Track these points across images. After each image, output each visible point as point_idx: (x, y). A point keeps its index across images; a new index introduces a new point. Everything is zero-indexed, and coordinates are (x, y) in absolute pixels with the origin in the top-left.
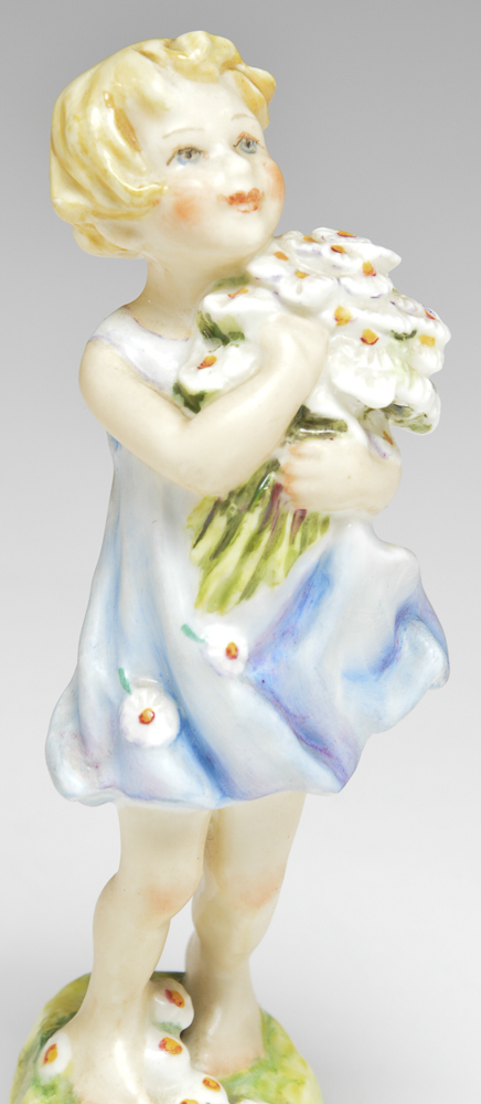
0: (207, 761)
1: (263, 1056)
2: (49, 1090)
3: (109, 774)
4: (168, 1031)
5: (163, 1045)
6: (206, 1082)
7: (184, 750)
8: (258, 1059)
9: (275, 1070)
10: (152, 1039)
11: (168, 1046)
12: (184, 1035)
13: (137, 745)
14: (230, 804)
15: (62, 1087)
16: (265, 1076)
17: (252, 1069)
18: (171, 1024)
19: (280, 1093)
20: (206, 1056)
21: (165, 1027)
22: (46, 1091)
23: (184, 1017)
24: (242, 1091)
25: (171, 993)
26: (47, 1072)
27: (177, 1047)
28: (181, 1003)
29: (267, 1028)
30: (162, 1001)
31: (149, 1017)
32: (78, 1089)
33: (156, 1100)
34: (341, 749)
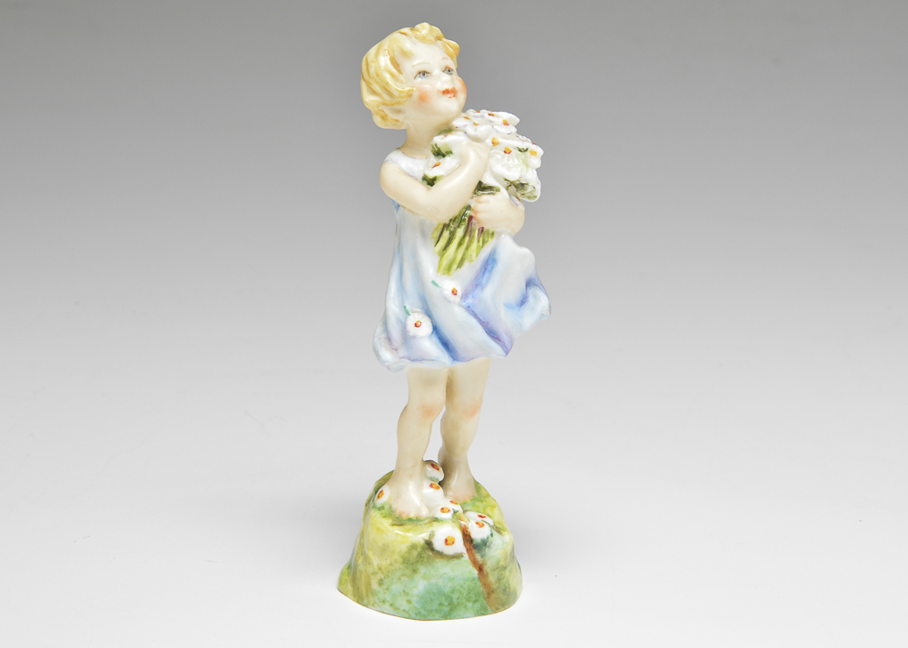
0: (446, 344)
1: (476, 495)
2: (381, 508)
3: (402, 352)
4: (433, 480)
5: (431, 486)
7: (435, 339)
8: (474, 496)
9: (482, 502)
10: (427, 484)
11: (434, 486)
12: (441, 483)
13: (414, 337)
14: (458, 365)
15: (386, 507)
16: (477, 503)
18: (434, 478)
19: (485, 510)
20: (450, 493)
21: (431, 479)
22: (379, 509)
23: (440, 475)
24: (468, 508)
25: (433, 465)
26: (379, 502)
27: (438, 488)
28: (438, 469)
29: (477, 486)
30: (429, 469)
31: (424, 475)
32: (394, 507)
33: (430, 509)
34: (505, 338)
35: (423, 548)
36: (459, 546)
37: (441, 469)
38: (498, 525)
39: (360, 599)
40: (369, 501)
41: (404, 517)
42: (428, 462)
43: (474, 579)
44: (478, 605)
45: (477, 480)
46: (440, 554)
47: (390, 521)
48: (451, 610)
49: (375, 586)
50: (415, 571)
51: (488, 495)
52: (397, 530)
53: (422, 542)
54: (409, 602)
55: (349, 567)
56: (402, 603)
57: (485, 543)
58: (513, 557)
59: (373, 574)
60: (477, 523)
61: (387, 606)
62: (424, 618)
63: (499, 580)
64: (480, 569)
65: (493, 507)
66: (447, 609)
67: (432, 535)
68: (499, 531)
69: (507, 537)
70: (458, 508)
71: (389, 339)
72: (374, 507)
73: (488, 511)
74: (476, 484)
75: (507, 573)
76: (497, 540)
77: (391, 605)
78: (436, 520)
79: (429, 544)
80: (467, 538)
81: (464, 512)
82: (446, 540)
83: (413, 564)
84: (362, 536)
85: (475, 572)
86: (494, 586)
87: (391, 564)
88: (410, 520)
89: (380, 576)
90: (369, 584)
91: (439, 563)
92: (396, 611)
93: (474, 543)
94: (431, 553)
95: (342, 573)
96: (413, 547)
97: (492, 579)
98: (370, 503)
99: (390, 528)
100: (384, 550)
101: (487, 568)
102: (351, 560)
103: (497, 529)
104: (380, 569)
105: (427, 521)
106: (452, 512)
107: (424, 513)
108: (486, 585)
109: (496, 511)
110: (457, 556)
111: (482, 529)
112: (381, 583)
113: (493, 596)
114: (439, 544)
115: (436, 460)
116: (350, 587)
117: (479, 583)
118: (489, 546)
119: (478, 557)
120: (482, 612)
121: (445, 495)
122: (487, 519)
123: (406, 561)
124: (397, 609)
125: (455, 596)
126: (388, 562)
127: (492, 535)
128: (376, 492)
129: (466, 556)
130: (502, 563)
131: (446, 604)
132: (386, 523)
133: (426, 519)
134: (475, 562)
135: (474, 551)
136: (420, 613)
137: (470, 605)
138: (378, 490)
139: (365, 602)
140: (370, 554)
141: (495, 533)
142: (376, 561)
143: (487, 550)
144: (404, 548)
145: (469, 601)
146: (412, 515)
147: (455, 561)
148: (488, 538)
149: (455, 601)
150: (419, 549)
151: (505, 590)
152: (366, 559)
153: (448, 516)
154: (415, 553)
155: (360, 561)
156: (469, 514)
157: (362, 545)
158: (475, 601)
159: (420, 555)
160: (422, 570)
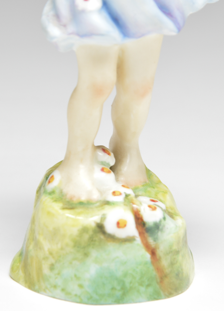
0: (116, 20)
1: (148, 182)
2: (52, 193)
3: (71, 28)
4: (104, 165)
5: (103, 170)
6: (123, 186)
7: (105, 14)
8: (146, 182)
9: (154, 188)
10: (98, 168)
11: (105, 170)
12: (112, 168)
14: (129, 43)
15: (57, 191)
16: (149, 189)
17: (143, 186)
18: (105, 162)
19: (157, 196)
20: (122, 178)
21: (102, 163)
22: (50, 194)
23: (111, 160)
24: (140, 193)
25: (104, 150)
26: (50, 187)
27: (109, 172)
28: (109, 154)
29: (148, 173)
30: (101, 153)
31: (95, 159)
32: (65, 191)
33: (101, 192)
34: (177, 13)
35: (95, 232)
36: (131, 229)
37: (112, 154)
38: (170, 210)
39: (31, 284)
40: (40, 188)
41: (75, 200)
42: (99, 147)
43: (146, 263)
44: (150, 290)
45: (149, 168)
46: (112, 238)
47: (60, 205)
48: (124, 294)
49: (46, 271)
50: (86, 255)
51: (160, 182)
52: (68, 214)
53: (93, 225)
54: (81, 286)
55: (21, 254)
56: (74, 288)
57: (157, 227)
58: (185, 242)
59: (44, 259)
60: (150, 206)
61: (58, 291)
62: (96, 302)
63: (172, 264)
64: (153, 253)
65: (165, 192)
66: (119, 293)
67: (103, 218)
68: (172, 215)
69: (180, 221)
70: (129, 191)
71: (57, 16)
72: (45, 192)
73: (160, 196)
74: (148, 171)
75: (180, 258)
76: (169, 224)
77: (63, 290)
78: (107, 203)
79: (100, 228)
80: (139, 221)
81: (136, 196)
82: (118, 224)
83: (84, 248)
84: (33, 221)
85: (148, 256)
86: (167, 271)
87: (62, 249)
88: (81, 203)
89: (52, 260)
90: (40, 269)
91: (111, 247)
92: (68, 296)
93: (147, 226)
94: (102, 237)
95: (14, 261)
96: (84, 230)
97: (165, 263)
98: (41, 189)
99: (61, 212)
100: (55, 234)
101: (160, 252)
102: (23, 247)
103: (170, 214)
104: (51, 254)
105: (98, 204)
106: (124, 196)
107: (96, 196)
108: (159, 269)
109: (168, 197)
110: (129, 240)
111: (154, 212)
112: (52, 267)
113: (166, 281)
114: (110, 228)
115: (107, 146)
116: (21, 274)
117: (151, 268)
118: (162, 230)
119: (151, 240)
120: (155, 296)
121: (117, 180)
122: (159, 203)
123: (77, 244)
124: (68, 294)
125: (127, 280)
126: (59, 246)
127: (164, 218)
128: (47, 178)
129: (138, 240)
130: (175, 247)
131: (118, 288)
132: (57, 207)
133: (97, 202)
134: (147, 246)
135: (146, 235)
136: (91, 297)
137: (142, 289)
138: (48, 177)
139: (37, 287)
140: (41, 239)
141: (168, 217)
142: (46, 246)
143: (159, 233)
144: (75, 231)
145: (141, 284)
146: (83, 198)
147: (128, 245)
148: (160, 221)
149: (128, 285)
150: (91, 233)
151: (178, 275)
152: (38, 245)
153: (120, 199)
154: (86, 237)
155: (31, 247)
156: (141, 199)
157: (32, 231)
158: (148, 286)
159: (91, 239)
160: (94, 253)
